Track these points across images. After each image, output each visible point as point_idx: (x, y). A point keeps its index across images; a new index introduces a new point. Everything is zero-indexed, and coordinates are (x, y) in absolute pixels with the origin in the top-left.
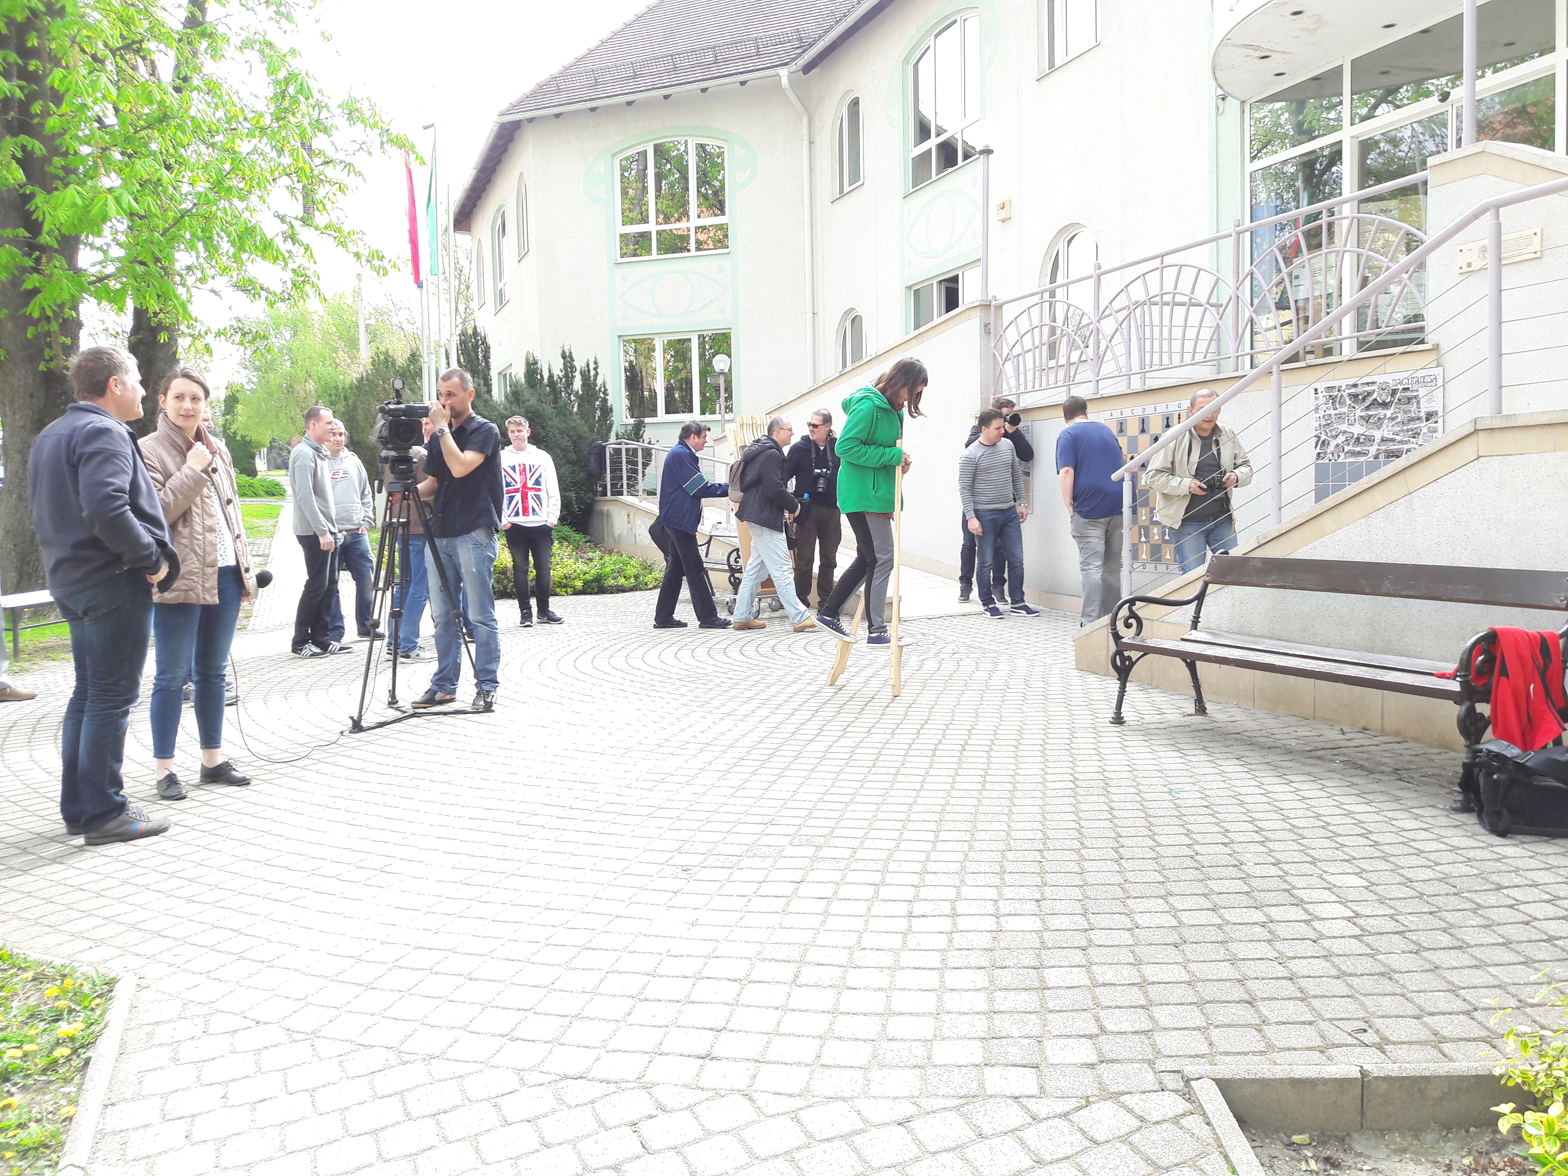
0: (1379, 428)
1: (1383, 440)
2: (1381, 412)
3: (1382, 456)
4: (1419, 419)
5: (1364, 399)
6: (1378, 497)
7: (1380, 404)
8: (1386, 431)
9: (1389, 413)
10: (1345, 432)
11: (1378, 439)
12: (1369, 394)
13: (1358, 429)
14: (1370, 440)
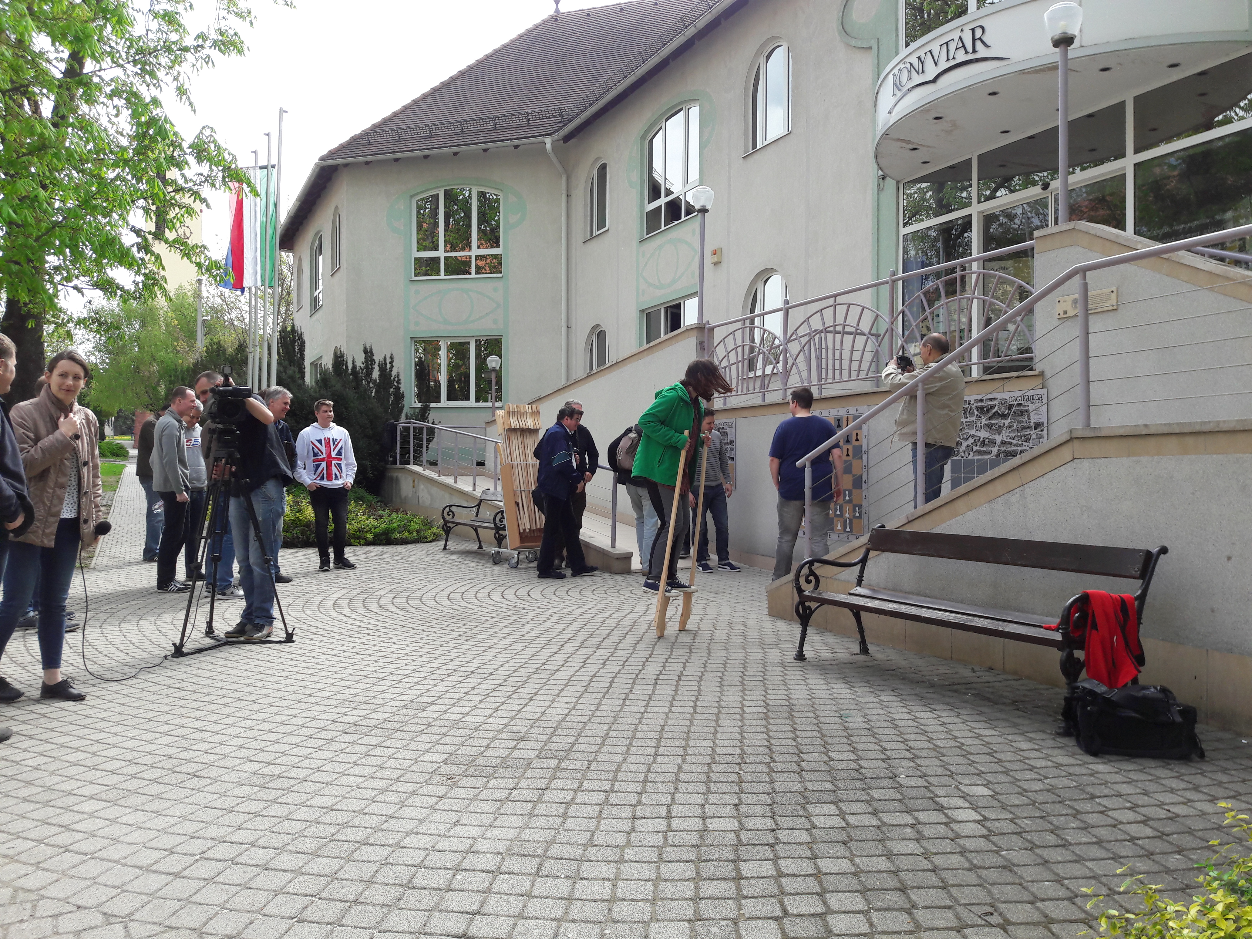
0: (999, 433)
1: (1003, 443)
2: (1001, 421)
3: (1002, 456)
4: (1029, 427)
5: (988, 411)
6: (999, 487)
7: (1000, 415)
8: (1005, 436)
9: (1007, 422)
10: (973, 436)
11: (999, 442)
12: (992, 407)
13: (983, 434)
14: (993, 442)
